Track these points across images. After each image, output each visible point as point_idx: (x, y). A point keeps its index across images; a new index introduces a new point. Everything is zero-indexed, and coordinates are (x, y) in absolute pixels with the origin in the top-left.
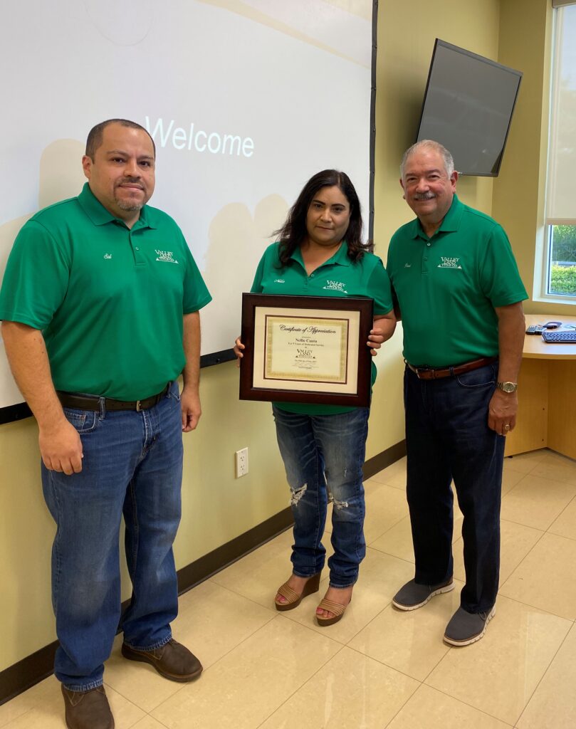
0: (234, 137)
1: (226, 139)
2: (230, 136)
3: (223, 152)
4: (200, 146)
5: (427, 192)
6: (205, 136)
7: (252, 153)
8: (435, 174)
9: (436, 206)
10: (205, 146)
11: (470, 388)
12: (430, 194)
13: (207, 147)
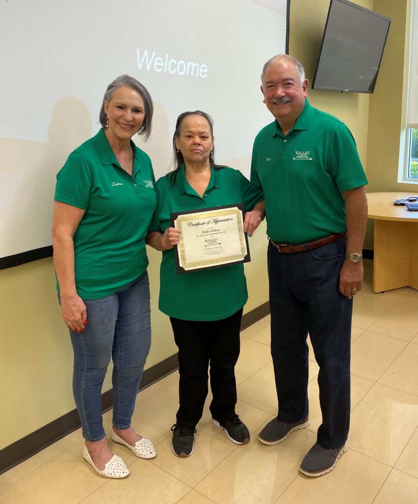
0: (194, 64)
1: (189, 65)
2: (192, 63)
3: (187, 74)
4: (172, 70)
5: (283, 97)
6: (176, 63)
7: (206, 75)
8: (290, 82)
9: (291, 109)
10: (175, 70)
11: (322, 260)
12: (285, 99)
13: (177, 71)
